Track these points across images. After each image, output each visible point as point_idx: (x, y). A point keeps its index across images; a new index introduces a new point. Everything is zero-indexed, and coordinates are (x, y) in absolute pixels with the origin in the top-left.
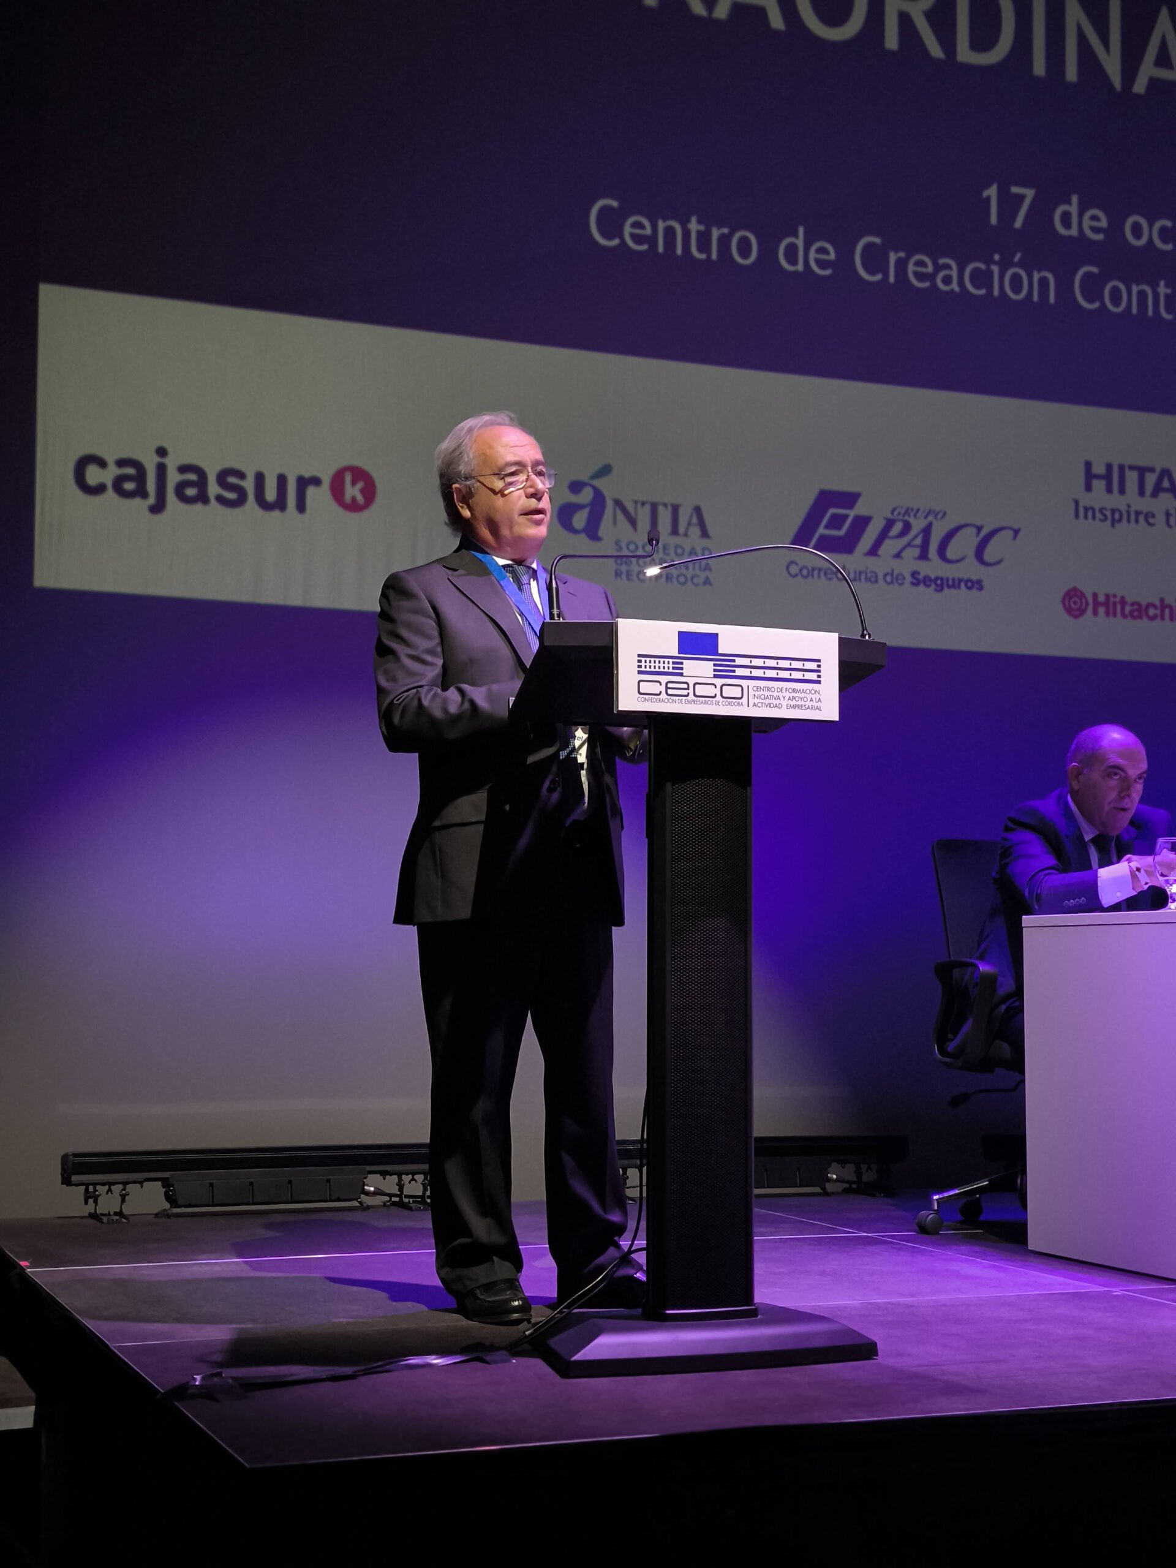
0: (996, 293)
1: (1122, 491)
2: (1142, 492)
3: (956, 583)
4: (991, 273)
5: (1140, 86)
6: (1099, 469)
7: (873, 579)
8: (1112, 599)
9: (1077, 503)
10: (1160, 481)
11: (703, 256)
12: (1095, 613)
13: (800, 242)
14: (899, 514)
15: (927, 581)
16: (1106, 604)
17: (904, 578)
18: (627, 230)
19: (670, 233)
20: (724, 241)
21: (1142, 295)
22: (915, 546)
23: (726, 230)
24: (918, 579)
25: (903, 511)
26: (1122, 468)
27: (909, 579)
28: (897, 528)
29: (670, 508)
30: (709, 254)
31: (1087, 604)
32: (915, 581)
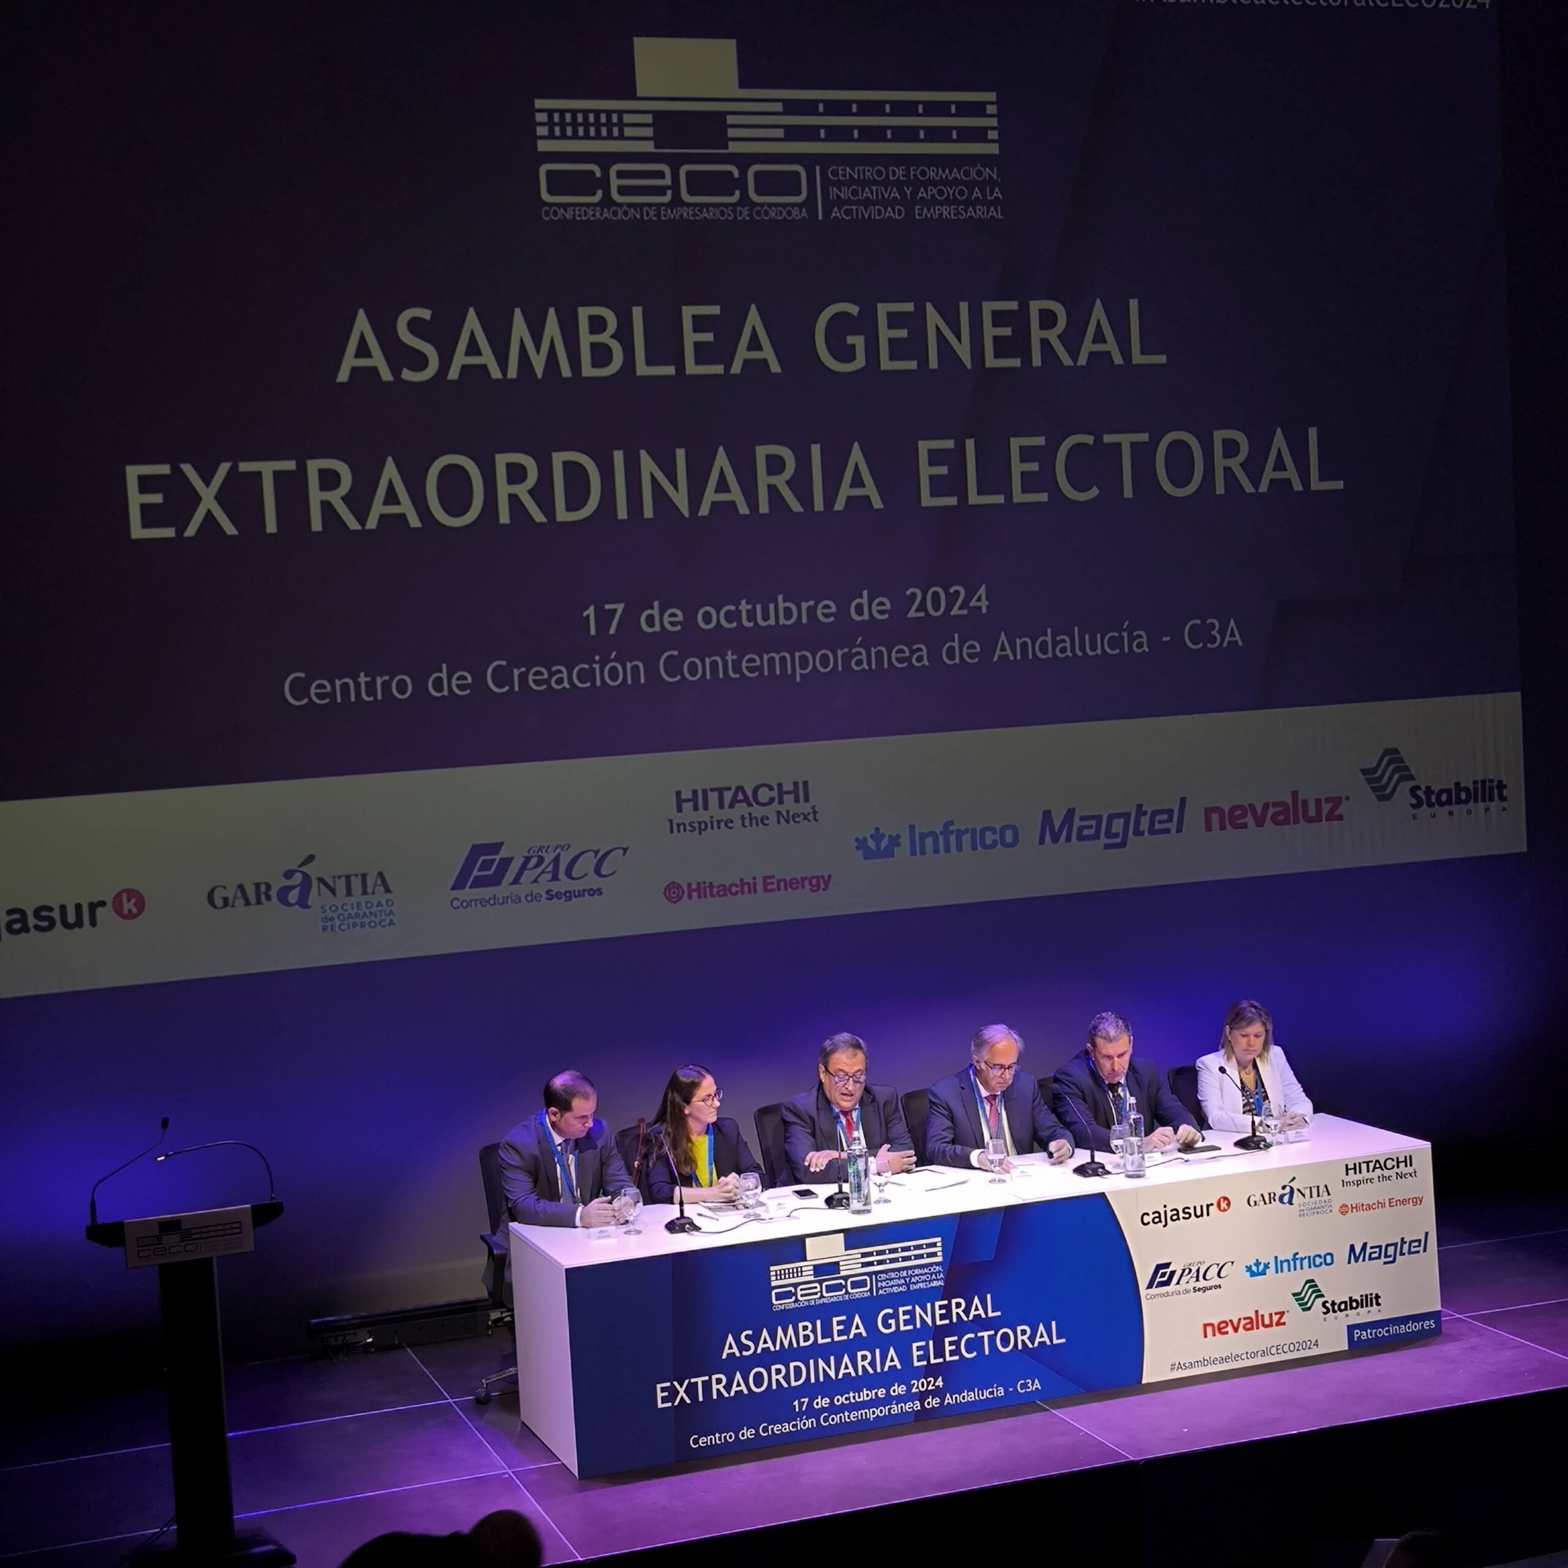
0: (598, 684)
1: (706, 808)
2: (721, 806)
3: (581, 893)
4: (594, 669)
5: (704, 510)
6: (687, 794)
7: (517, 901)
8: (702, 886)
9: (671, 821)
10: (735, 795)
11: (372, 699)
12: (690, 897)
13: (444, 675)
14: (534, 852)
15: (558, 895)
16: (698, 890)
17: (541, 896)
18: (313, 690)
19: (345, 687)
20: (386, 685)
21: (714, 664)
22: (549, 872)
23: (387, 678)
24: (551, 895)
25: (536, 850)
26: (705, 792)
27: (545, 896)
28: (534, 861)
29: (360, 877)
30: (375, 696)
31: (683, 891)
32: (550, 897)
